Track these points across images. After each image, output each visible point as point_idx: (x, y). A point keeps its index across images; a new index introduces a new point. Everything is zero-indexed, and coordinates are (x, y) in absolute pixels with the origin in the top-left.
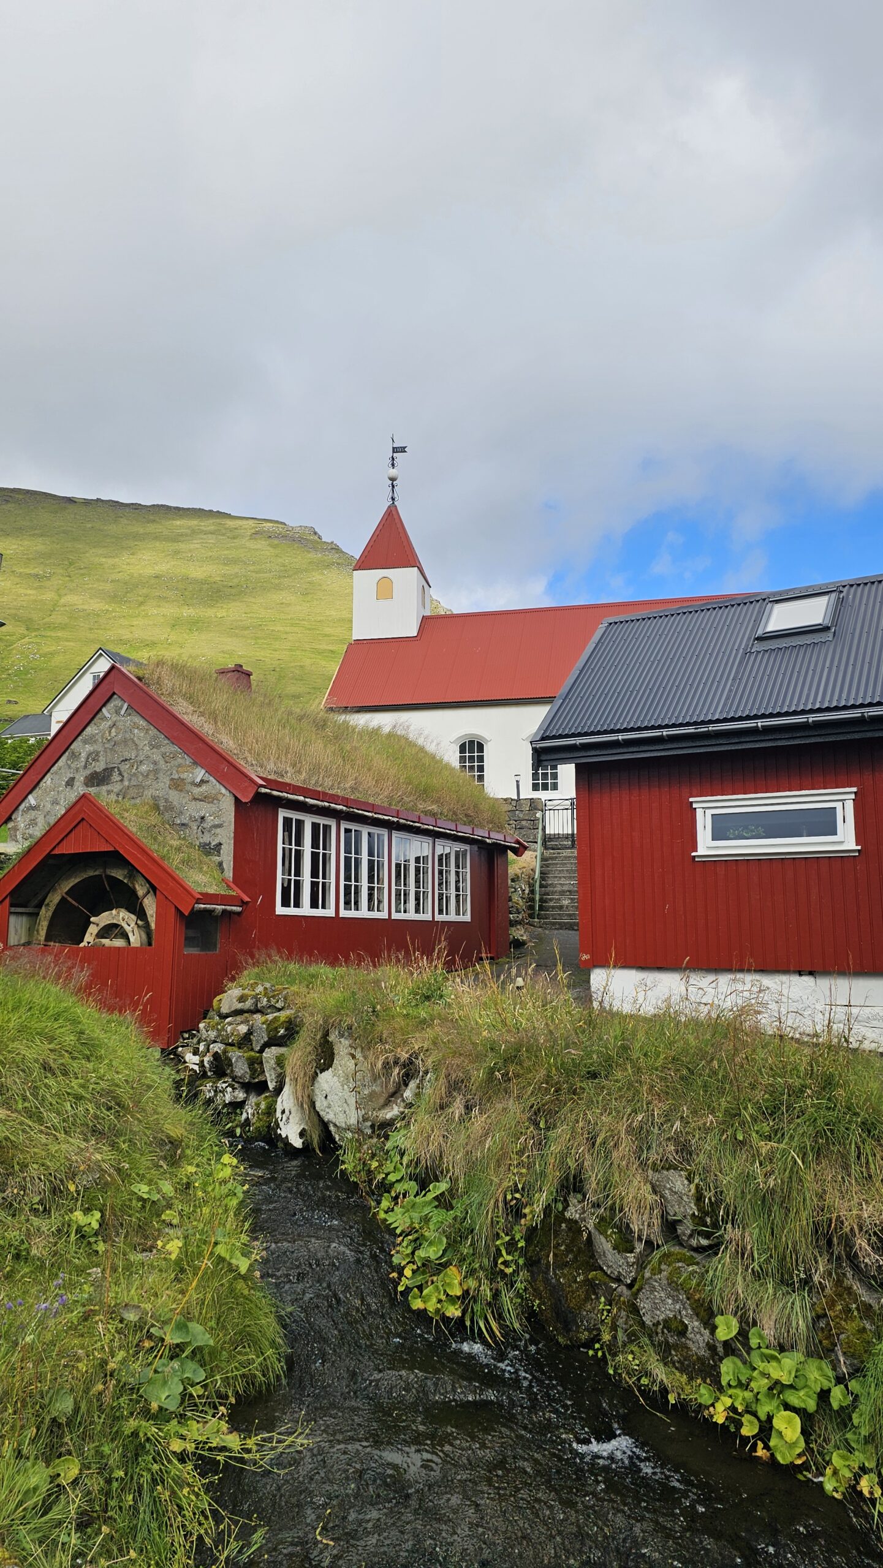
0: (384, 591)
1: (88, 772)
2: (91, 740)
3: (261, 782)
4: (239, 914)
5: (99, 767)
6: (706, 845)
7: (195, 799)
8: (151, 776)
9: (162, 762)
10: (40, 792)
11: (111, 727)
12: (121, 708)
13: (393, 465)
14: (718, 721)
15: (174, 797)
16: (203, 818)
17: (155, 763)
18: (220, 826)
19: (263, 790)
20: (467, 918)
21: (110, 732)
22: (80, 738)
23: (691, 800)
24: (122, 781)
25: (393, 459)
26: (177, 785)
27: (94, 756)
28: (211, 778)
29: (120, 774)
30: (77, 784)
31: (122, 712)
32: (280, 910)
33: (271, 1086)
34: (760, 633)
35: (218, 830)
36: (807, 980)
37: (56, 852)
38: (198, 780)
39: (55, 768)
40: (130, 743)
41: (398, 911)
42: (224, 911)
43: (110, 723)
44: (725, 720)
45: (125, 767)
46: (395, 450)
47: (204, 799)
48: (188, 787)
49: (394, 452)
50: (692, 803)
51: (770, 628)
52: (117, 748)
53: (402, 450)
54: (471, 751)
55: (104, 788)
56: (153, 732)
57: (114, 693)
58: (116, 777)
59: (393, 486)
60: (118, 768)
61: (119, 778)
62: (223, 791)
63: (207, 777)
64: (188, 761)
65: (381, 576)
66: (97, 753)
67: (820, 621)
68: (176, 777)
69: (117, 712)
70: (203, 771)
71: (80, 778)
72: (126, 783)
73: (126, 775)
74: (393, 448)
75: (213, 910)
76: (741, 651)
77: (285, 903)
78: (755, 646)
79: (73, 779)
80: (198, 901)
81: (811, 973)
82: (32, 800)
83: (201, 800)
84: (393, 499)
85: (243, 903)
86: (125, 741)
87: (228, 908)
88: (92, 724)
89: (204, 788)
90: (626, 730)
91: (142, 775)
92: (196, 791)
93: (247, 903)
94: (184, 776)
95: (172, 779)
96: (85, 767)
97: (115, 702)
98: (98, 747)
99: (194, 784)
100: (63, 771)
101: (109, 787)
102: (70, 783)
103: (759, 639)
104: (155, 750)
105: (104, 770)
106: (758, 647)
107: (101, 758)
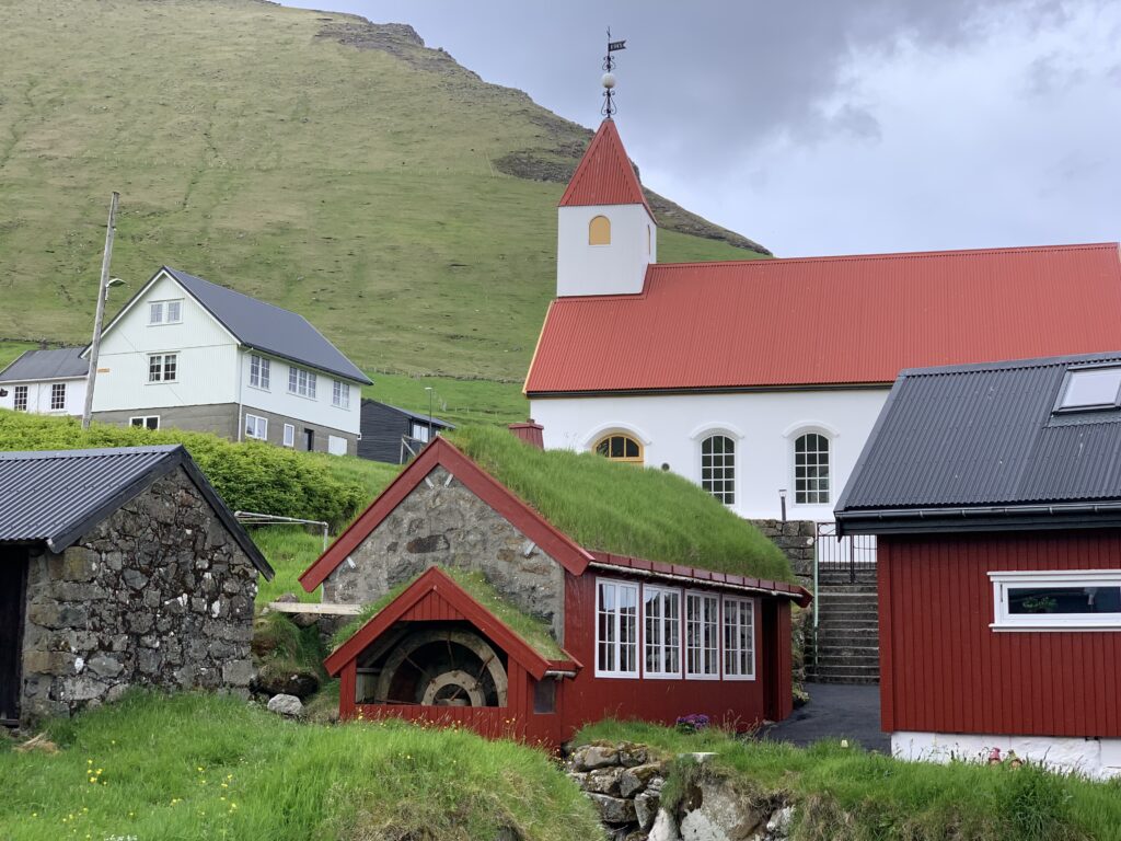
0: (599, 233)
1: (411, 538)
2: (414, 508)
3: (592, 558)
4: (572, 678)
5: (424, 533)
6: (1004, 619)
7: (524, 570)
8: (479, 546)
9: (490, 533)
10: (359, 554)
11: (435, 497)
12: (446, 479)
13: (609, 67)
14: (1013, 503)
15: (502, 566)
16: (533, 588)
17: (483, 534)
18: (552, 596)
19: (592, 563)
20: (752, 677)
21: (434, 501)
22: (402, 505)
23: (989, 573)
24: (448, 548)
25: (609, 59)
26: (507, 555)
27: (418, 523)
28: (541, 551)
29: (447, 542)
30: (400, 549)
31: (447, 482)
32: (599, 674)
33: (642, 824)
34: (1056, 409)
35: (549, 601)
36: (1092, 744)
37: (409, 618)
38: (528, 552)
39: (376, 533)
40: (456, 514)
41: (690, 671)
42: (564, 675)
43: (433, 493)
44: (1020, 503)
45: (450, 536)
46: (611, 47)
47: (534, 570)
48: (518, 558)
49: (610, 50)
50: (989, 577)
51: (1067, 403)
52: (441, 517)
53: (620, 46)
54: (718, 449)
55: (429, 555)
56: (479, 504)
57: (438, 464)
58: (441, 544)
59: (609, 95)
60: (444, 538)
61: (445, 546)
62: (553, 563)
63: (537, 550)
64: (517, 533)
65: (596, 214)
66: (421, 521)
67: (1112, 401)
68: (505, 548)
69: (442, 481)
70: (533, 544)
71: (405, 542)
72: (452, 551)
73: (452, 543)
74: (610, 45)
75: (556, 676)
76: (1038, 425)
77: (602, 667)
78: (1052, 420)
79: (396, 544)
80: (549, 668)
81: (1096, 738)
82: (351, 562)
83: (530, 571)
84: (609, 112)
85: (577, 669)
86: (450, 511)
87: (566, 673)
88: (415, 493)
89: (533, 560)
90: (926, 506)
91: (470, 545)
92: (525, 562)
93: (580, 669)
94: (513, 547)
95: (501, 550)
96: (409, 533)
97: (440, 473)
98: (422, 515)
99: (522, 555)
100: (384, 535)
101: (435, 554)
102: (393, 548)
103: (1057, 414)
104: (482, 521)
105: (430, 537)
106: (1055, 422)
107: (425, 526)
